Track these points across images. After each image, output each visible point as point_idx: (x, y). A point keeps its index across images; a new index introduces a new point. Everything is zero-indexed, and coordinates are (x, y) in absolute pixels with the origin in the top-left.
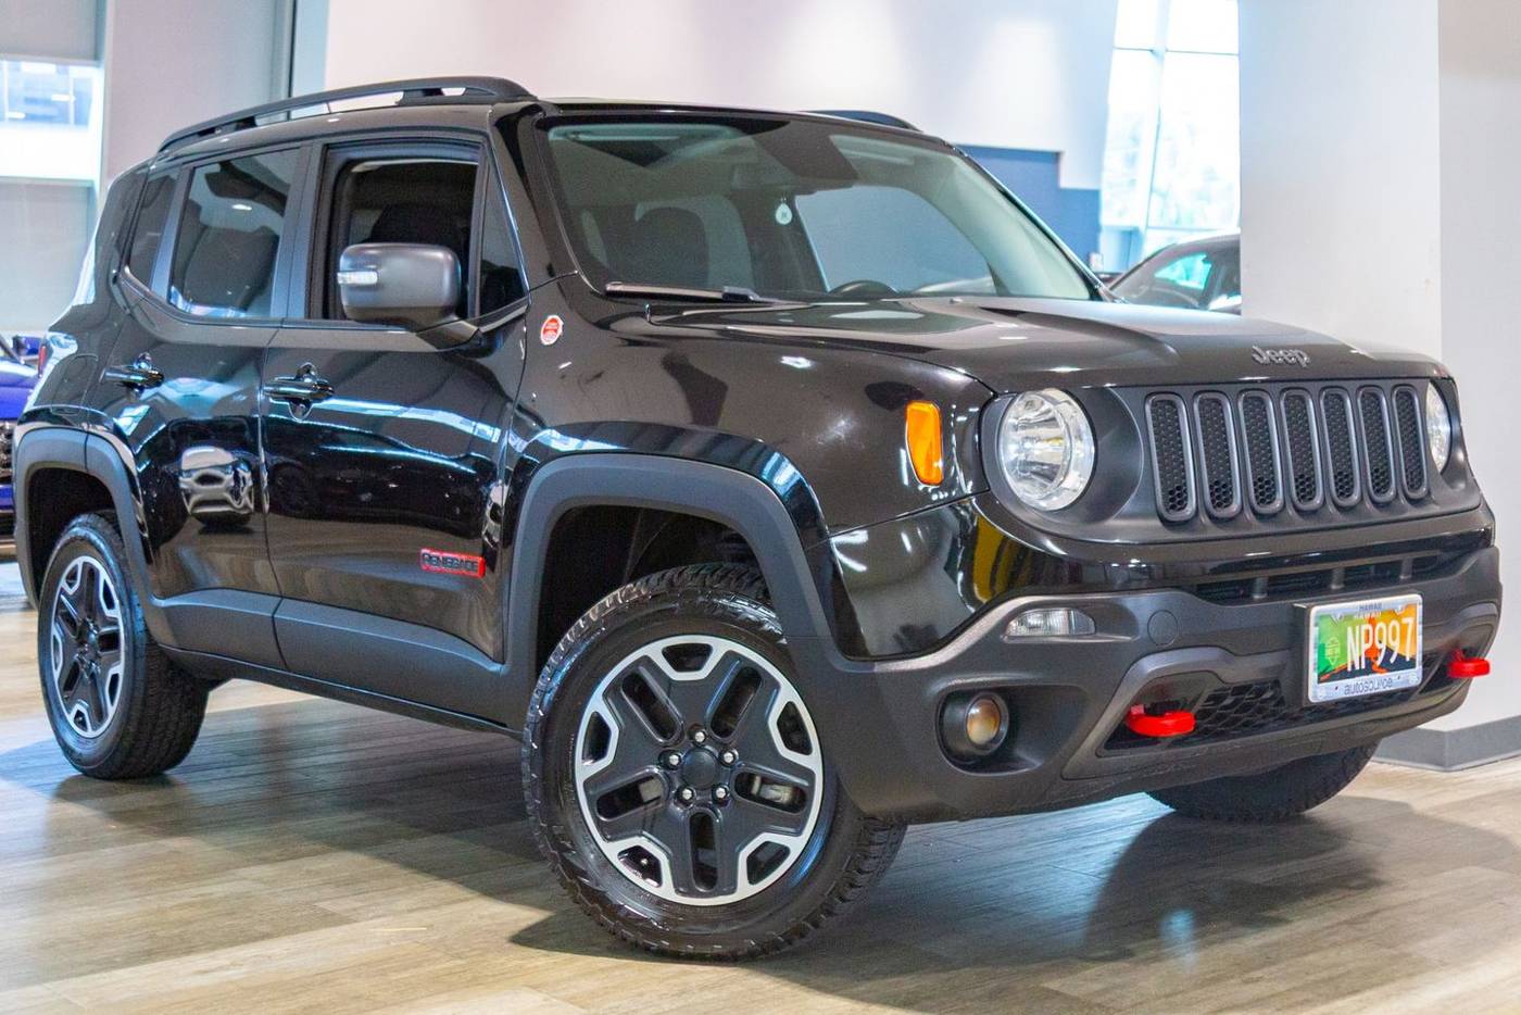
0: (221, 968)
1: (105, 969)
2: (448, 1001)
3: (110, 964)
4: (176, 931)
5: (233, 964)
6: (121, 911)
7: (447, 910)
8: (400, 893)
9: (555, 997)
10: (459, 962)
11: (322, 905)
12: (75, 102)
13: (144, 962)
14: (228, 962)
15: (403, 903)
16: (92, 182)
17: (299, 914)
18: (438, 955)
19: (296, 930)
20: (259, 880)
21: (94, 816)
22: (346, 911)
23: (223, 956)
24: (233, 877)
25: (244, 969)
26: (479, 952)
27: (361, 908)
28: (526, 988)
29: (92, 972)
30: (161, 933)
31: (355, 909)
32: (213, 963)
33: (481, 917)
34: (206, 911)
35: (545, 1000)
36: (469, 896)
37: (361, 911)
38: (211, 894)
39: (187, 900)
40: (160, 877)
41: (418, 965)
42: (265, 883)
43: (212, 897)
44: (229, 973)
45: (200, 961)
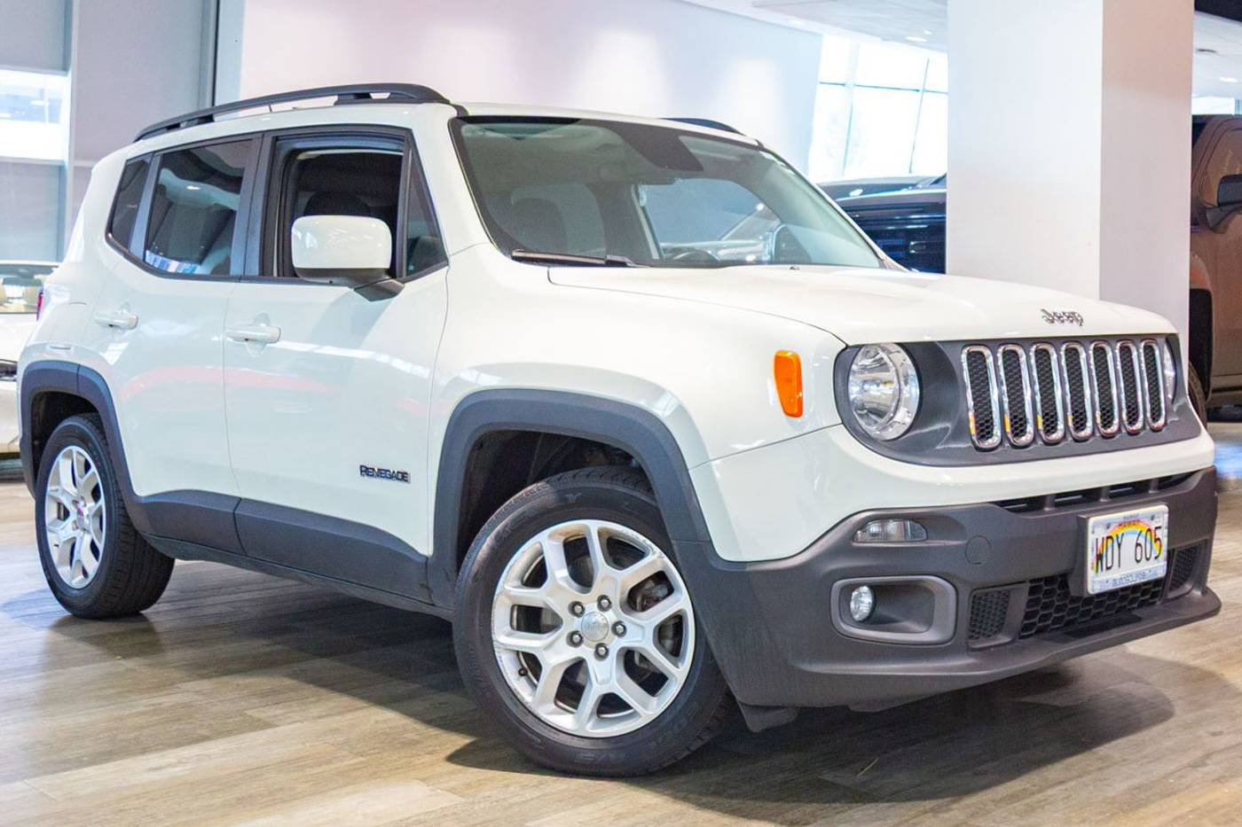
0: (170, 765)
1: (77, 767)
2: (355, 792)
3: (80, 763)
4: (132, 735)
5: (180, 762)
6: (87, 717)
7: (350, 716)
8: (311, 702)
9: (439, 789)
10: (362, 759)
11: (249, 713)
12: (50, 106)
13: (107, 761)
14: (175, 761)
15: (315, 711)
16: (63, 162)
17: (231, 720)
18: (345, 753)
19: (229, 733)
20: (197, 692)
21: (65, 641)
22: (269, 717)
23: (172, 755)
24: (178, 690)
25: (189, 766)
26: (377, 751)
27: (280, 715)
28: (416, 781)
29: (65, 770)
30: (120, 737)
31: (276, 716)
32: (163, 762)
33: (377, 722)
34: (156, 718)
35: (432, 790)
36: (365, 705)
37: (281, 717)
38: (160, 704)
39: (142, 709)
40: (120, 690)
41: (328, 762)
42: (204, 694)
43: (162, 706)
44: (177, 769)
45: (153, 759)
